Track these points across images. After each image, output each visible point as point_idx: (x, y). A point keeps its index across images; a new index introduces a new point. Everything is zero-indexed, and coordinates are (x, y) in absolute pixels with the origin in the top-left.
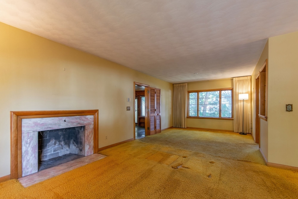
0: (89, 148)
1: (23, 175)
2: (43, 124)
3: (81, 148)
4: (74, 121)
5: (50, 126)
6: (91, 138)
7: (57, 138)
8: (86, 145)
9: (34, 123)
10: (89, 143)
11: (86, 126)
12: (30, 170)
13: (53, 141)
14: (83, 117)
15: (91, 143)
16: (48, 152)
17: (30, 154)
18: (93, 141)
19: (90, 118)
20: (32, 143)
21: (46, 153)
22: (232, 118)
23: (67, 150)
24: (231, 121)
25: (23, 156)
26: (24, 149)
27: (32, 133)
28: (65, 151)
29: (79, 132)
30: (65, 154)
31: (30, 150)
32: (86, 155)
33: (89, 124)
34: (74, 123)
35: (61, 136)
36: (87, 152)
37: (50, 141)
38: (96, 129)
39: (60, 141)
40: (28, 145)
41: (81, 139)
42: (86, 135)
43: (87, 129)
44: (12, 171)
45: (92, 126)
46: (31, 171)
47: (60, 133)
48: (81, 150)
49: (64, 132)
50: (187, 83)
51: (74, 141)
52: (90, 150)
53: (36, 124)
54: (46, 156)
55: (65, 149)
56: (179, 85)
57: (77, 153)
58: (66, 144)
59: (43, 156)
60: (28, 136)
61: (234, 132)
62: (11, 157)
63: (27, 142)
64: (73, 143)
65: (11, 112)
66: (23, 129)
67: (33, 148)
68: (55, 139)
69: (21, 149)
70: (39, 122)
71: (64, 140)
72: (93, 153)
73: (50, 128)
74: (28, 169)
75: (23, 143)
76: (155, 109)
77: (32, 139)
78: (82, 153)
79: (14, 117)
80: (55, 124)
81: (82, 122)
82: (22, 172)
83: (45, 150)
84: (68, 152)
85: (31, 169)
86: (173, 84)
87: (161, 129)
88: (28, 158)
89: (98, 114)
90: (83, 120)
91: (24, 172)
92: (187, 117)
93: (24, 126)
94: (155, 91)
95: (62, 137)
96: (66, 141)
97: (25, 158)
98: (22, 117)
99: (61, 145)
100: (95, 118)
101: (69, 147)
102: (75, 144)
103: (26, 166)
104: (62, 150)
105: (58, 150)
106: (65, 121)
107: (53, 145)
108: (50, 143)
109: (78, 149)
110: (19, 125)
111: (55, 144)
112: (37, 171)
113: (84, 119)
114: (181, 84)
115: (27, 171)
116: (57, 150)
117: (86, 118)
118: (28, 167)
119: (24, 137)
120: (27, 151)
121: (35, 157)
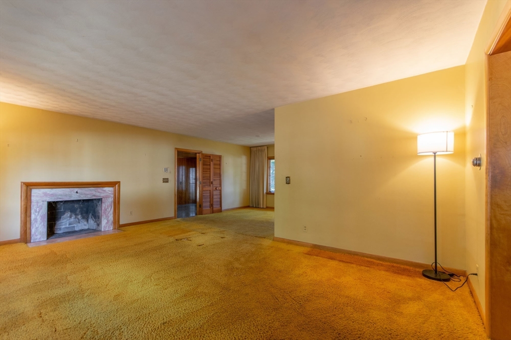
0: (107, 223)
1: (32, 241)
2: (52, 195)
3: (98, 222)
4: (87, 193)
5: (60, 197)
6: (109, 212)
7: (73, 211)
8: (103, 219)
9: (43, 193)
10: (107, 217)
11: (103, 199)
12: (38, 237)
13: (68, 214)
14: (99, 190)
15: (110, 218)
16: (63, 225)
17: (39, 222)
18: (112, 215)
19: (109, 191)
20: (41, 212)
21: (60, 226)
23: (85, 225)
25: (32, 224)
26: (33, 216)
27: (41, 203)
28: (82, 225)
29: (97, 205)
30: (83, 228)
31: (39, 218)
32: (103, 230)
33: (107, 197)
34: (88, 195)
35: (77, 209)
36: (104, 227)
37: (64, 214)
38: (117, 203)
39: (76, 215)
40: (37, 214)
41: (99, 213)
42: (103, 209)
43: (104, 202)
44: (21, 235)
45: (111, 200)
46: (40, 239)
47: (76, 206)
48: (98, 225)
49: (81, 205)
50: (266, 147)
51: (93, 215)
52: (108, 225)
53: (46, 194)
54: (60, 229)
55: (83, 224)
56: (258, 148)
57: (95, 228)
58: (83, 218)
59: (57, 229)
60: (37, 205)
62: (21, 223)
63: (36, 210)
64: (92, 218)
65: (22, 182)
66: (32, 198)
67: (42, 216)
68: (70, 212)
69: (30, 216)
70: (48, 192)
71: (82, 214)
72: (111, 229)
73: (60, 198)
74: (36, 236)
75: (33, 211)
76: (211, 181)
77: (41, 209)
78: (99, 228)
79: (24, 187)
80: (66, 195)
81: (98, 194)
82: (31, 238)
83: (60, 222)
84: (86, 227)
85: (40, 236)
86: (251, 147)
87: (221, 208)
88: (37, 226)
89: (119, 186)
90: (99, 192)
91: (32, 238)
92: (266, 193)
93: (34, 196)
94: (211, 158)
95: (79, 210)
96: (84, 215)
97: (34, 225)
98: (31, 187)
99: (78, 219)
100: (115, 191)
101: (88, 221)
102: (93, 219)
103: (35, 233)
104: (79, 225)
105: (74, 224)
106: (77, 192)
107: (69, 218)
108: (65, 216)
109: (96, 224)
110: (29, 194)
111: (71, 217)
112: (46, 239)
113: (101, 191)
114: (260, 148)
115: (36, 237)
116: (72, 224)
117: (103, 190)
118: (37, 234)
119: (33, 206)
120: (36, 220)
121: (44, 225)
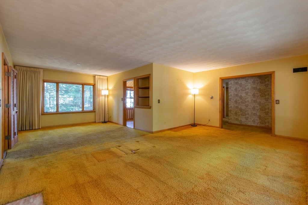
22: (93, 110)
24: (93, 114)
50: (42, 70)
56: (29, 69)
61: (95, 122)
76: (15, 103)
86: (15, 65)
92: (42, 114)
